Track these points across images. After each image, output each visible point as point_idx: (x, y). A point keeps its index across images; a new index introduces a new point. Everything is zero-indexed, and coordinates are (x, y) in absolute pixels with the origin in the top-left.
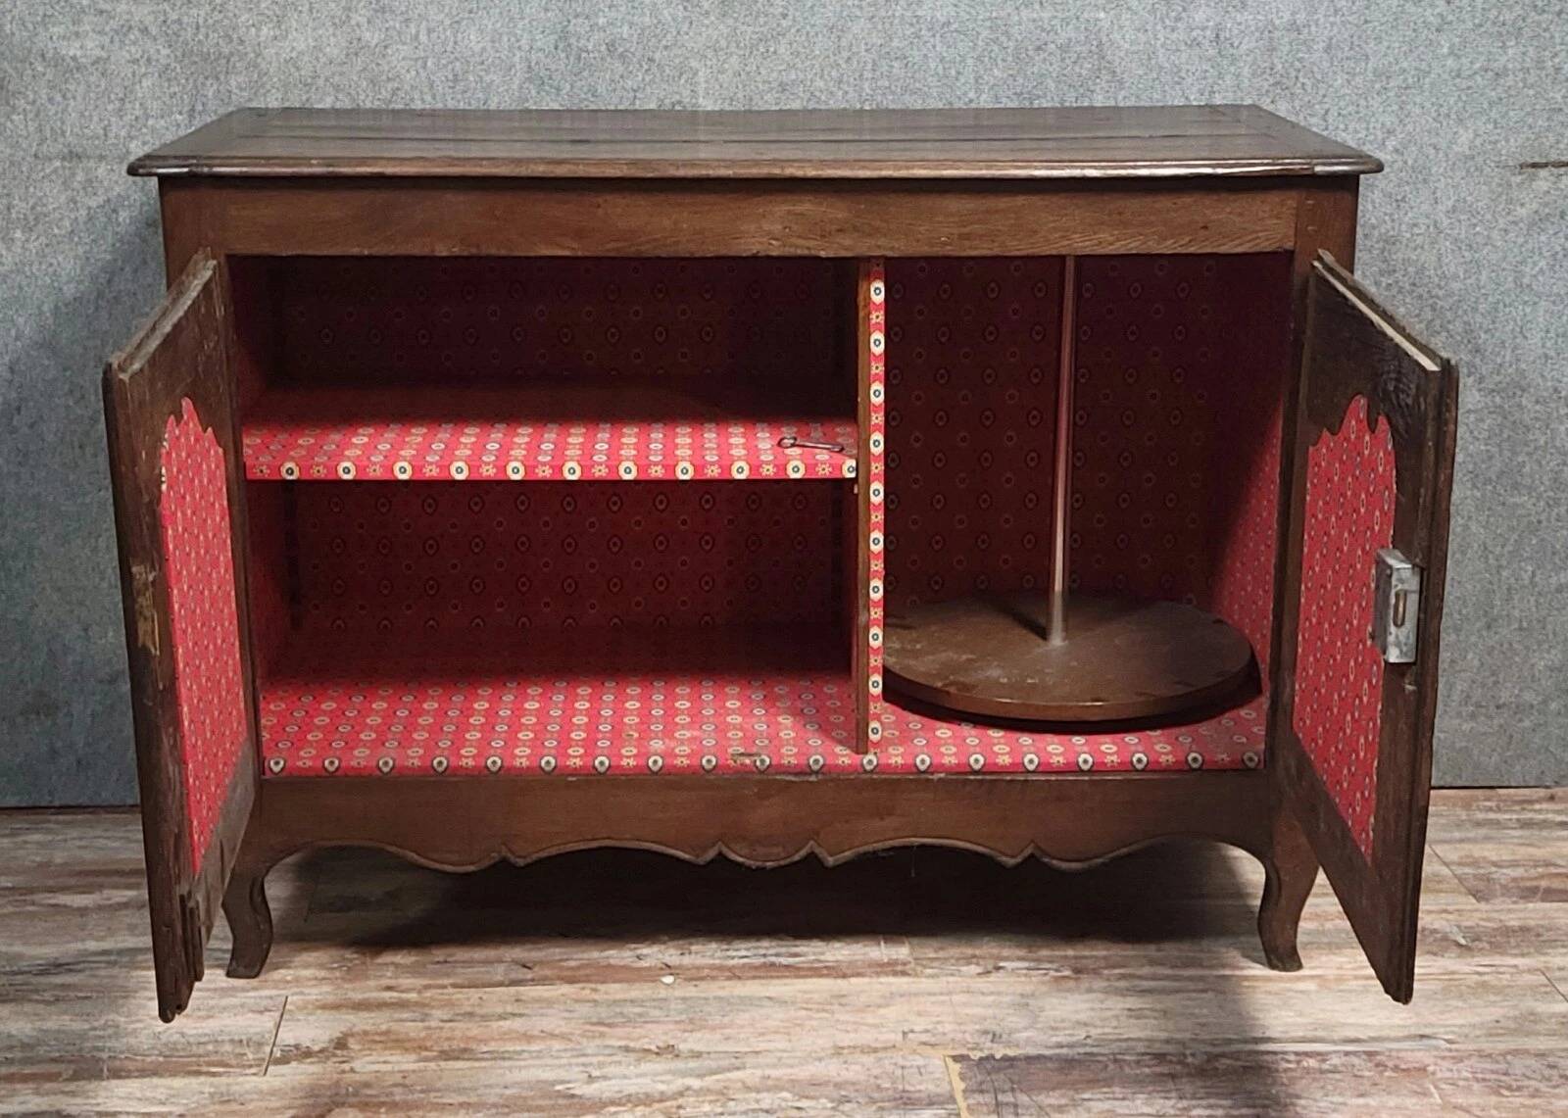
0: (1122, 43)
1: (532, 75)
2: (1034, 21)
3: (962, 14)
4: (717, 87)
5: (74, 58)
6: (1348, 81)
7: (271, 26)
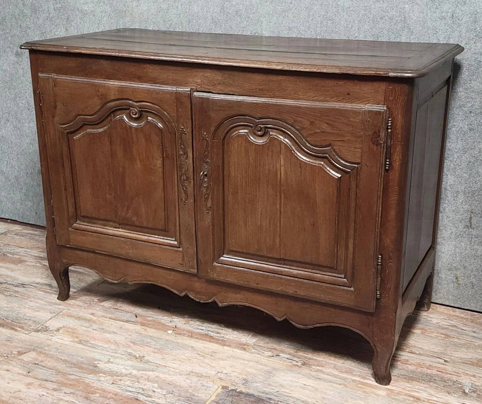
1: (213, 21)
2: (380, 7)
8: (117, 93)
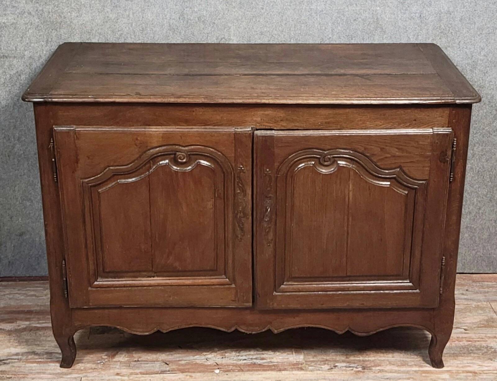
0: (385, 18)
1: (171, 28)
2: (353, 10)
3: (327, 8)
4: (238, 33)
5: (4, 23)
6: (468, 31)
7: (76, 12)
8: (161, 140)
